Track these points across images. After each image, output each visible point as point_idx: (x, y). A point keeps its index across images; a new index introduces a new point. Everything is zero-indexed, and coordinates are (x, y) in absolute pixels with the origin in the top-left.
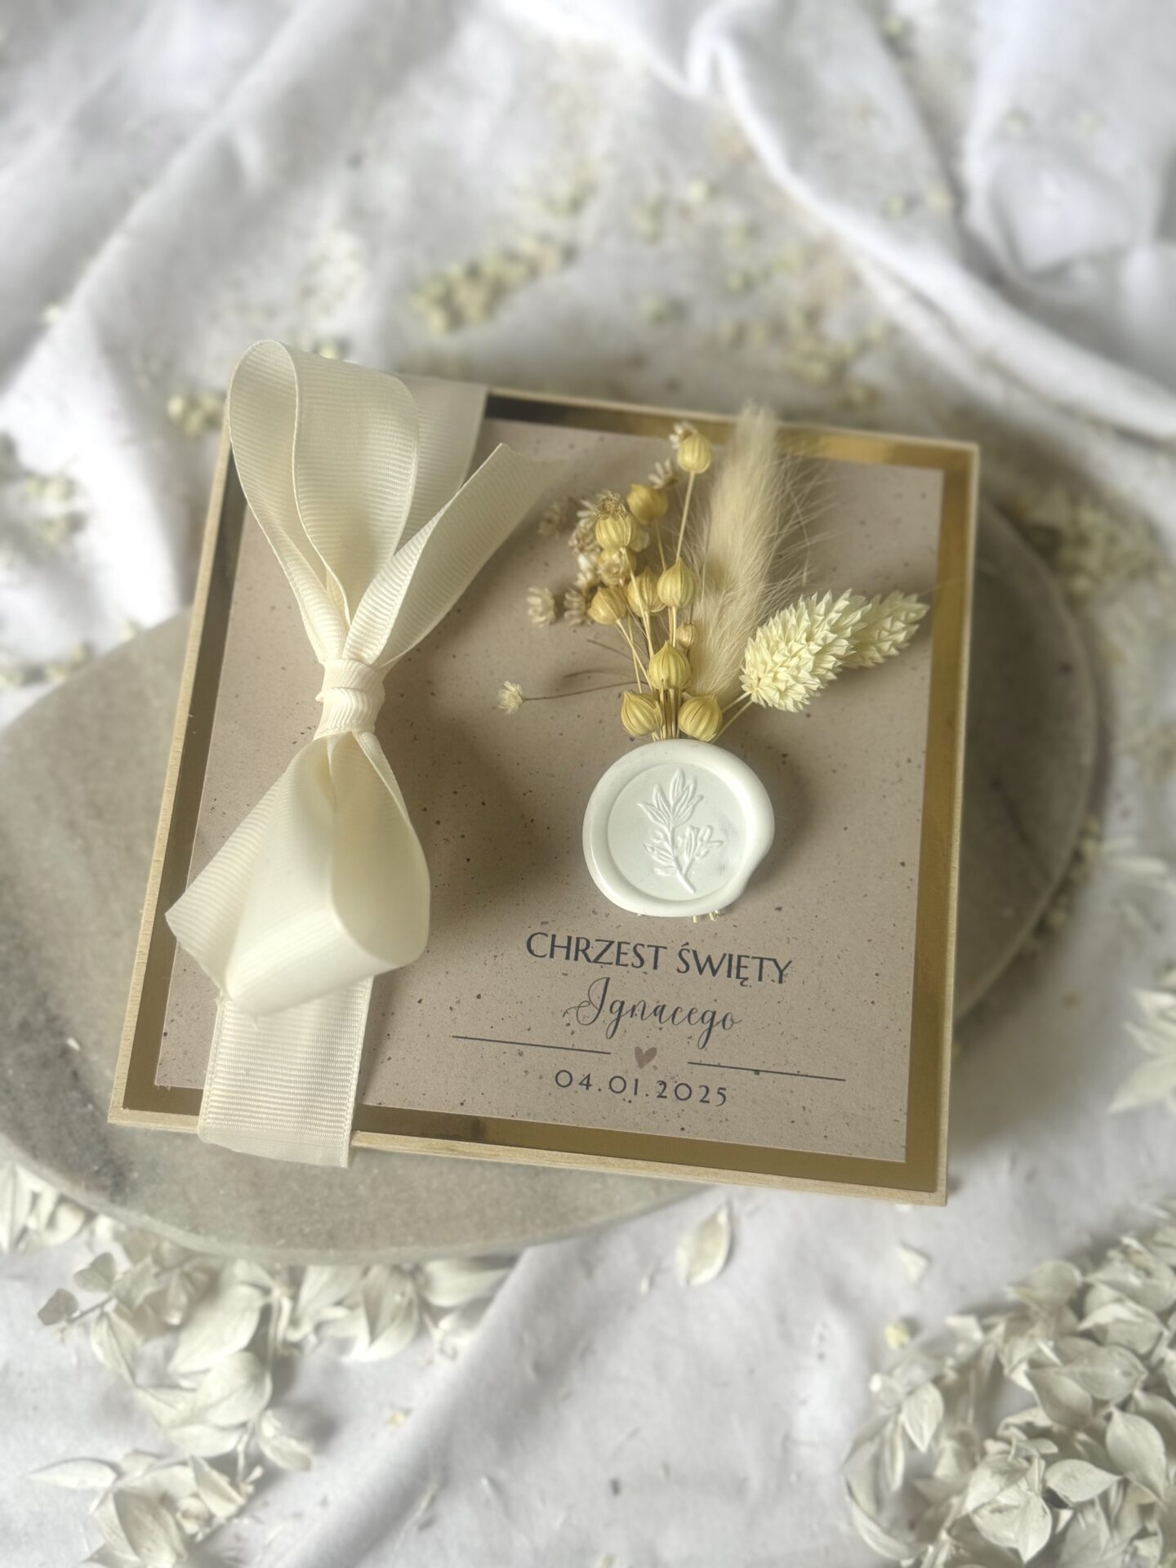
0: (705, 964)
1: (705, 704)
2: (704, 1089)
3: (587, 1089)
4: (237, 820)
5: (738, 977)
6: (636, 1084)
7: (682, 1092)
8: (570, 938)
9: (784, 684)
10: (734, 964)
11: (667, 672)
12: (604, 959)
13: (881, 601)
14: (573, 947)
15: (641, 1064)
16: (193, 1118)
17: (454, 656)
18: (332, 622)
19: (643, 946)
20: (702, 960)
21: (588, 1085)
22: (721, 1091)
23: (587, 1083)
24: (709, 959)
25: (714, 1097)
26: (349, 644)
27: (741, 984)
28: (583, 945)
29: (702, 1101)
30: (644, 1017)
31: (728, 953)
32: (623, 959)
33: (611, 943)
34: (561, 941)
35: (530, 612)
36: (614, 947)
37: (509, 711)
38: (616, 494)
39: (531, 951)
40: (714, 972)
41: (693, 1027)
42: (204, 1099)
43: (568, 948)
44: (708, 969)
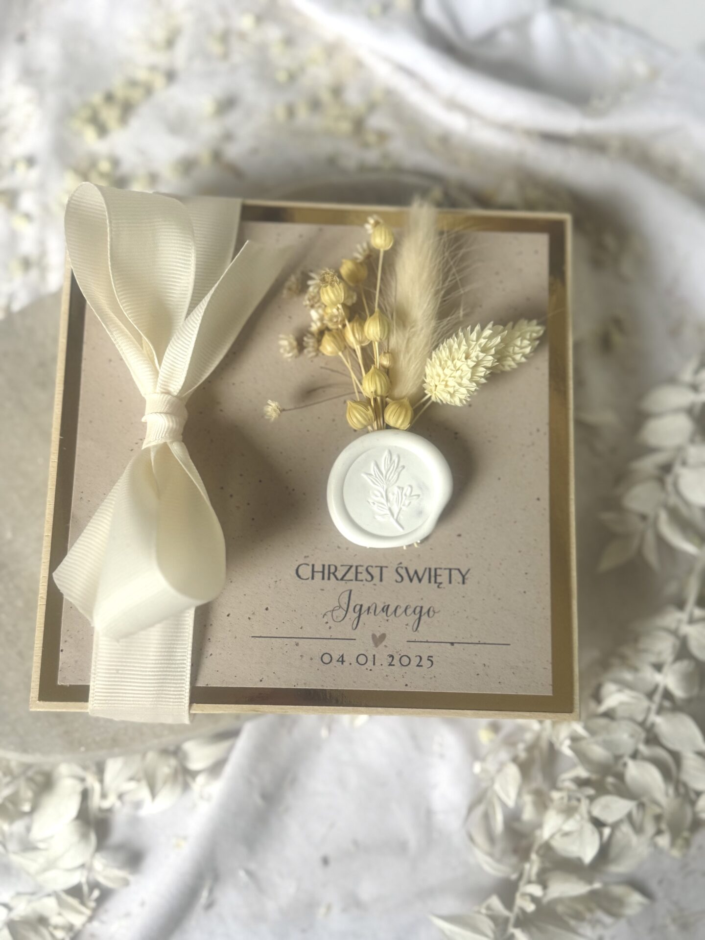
0: (414, 576)
1: (401, 405)
2: (419, 658)
3: (342, 664)
4: (98, 504)
5: (436, 582)
6: (374, 658)
7: (404, 661)
8: (324, 566)
9: (452, 388)
10: (433, 573)
11: (375, 385)
12: (347, 578)
13: (513, 327)
14: (326, 572)
15: (376, 645)
16: (85, 704)
17: (234, 384)
18: (149, 369)
19: (372, 567)
20: (412, 573)
21: (343, 662)
22: (430, 658)
23: (342, 660)
24: (416, 572)
25: (425, 663)
26: (160, 383)
27: (438, 587)
28: (332, 569)
29: (418, 666)
30: (376, 613)
31: (428, 567)
32: (360, 577)
33: (351, 567)
34: (318, 568)
35: (282, 351)
36: (353, 569)
37: (273, 419)
38: (331, 270)
39: (299, 576)
40: (420, 580)
41: (409, 617)
42: (91, 691)
43: (323, 572)
44: (415, 580)
